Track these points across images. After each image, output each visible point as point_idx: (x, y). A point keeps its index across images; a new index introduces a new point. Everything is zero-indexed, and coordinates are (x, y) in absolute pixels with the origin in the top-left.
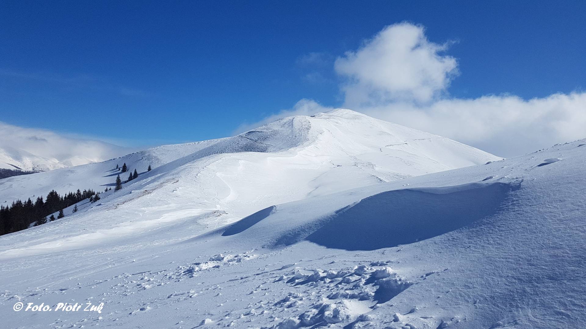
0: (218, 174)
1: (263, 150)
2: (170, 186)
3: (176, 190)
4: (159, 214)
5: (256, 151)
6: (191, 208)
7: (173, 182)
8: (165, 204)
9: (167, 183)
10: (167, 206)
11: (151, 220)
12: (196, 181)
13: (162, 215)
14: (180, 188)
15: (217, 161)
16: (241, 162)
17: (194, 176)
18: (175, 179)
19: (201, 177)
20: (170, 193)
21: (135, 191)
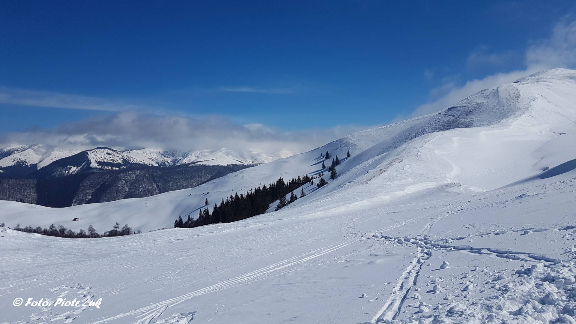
0: (437, 152)
1: (469, 125)
2: (397, 165)
3: (405, 168)
4: (403, 186)
6: (426, 182)
7: (399, 162)
8: (404, 179)
9: (394, 163)
13: (406, 188)
14: (408, 166)
15: (431, 140)
16: (454, 139)
17: (415, 155)
18: (400, 159)
19: (422, 156)
20: (402, 170)
21: (371, 170)
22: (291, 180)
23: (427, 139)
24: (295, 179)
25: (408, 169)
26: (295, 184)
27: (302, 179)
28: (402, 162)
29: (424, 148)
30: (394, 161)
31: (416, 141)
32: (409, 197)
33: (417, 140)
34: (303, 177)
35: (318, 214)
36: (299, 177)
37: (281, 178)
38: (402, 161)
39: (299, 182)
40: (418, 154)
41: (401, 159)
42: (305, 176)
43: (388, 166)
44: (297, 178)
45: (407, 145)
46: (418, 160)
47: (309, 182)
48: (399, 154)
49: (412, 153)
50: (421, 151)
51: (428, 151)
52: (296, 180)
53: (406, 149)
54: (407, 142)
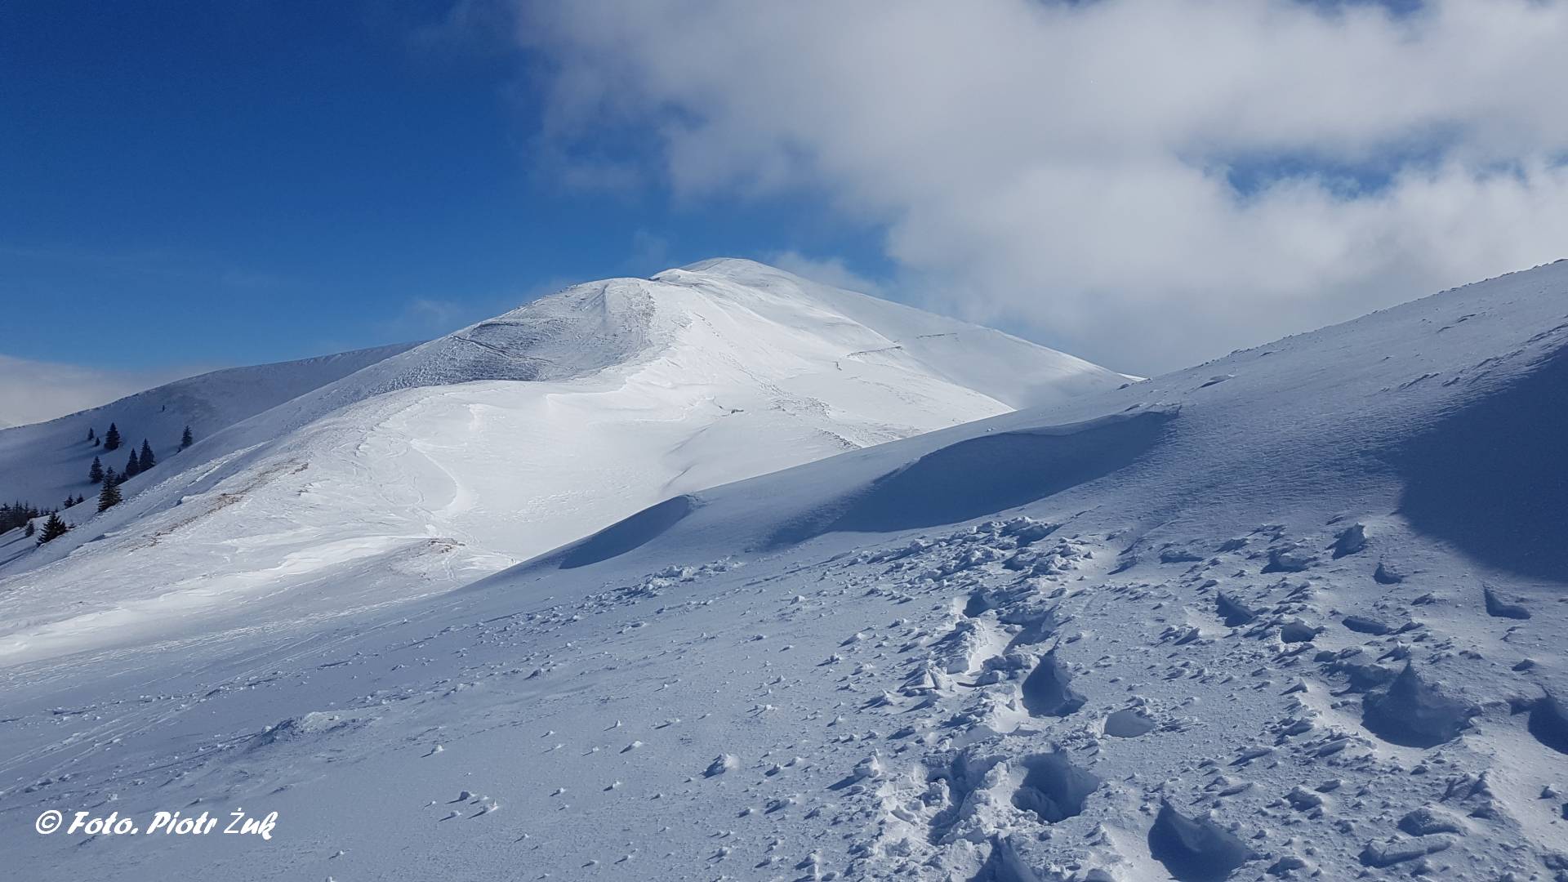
0: (416, 444)
1: (527, 375)
3: (307, 491)
4: (277, 553)
5: (507, 378)
6: (359, 536)
8: (288, 529)
9: (276, 474)
10: (291, 533)
11: (258, 570)
12: (359, 464)
13: (285, 557)
14: (316, 485)
15: (408, 409)
16: (475, 409)
17: (348, 451)
18: (298, 461)
19: (369, 453)
21: (192, 497)
23: (397, 406)
25: (312, 496)
28: (304, 471)
29: (380, 430)
33: (367, 406)
38: (305, 467)
40: (360, 448)
41: (302, 461)
43: (251, 484)
46: (356, 466)
47: (18, 528)
48: (300, 446)
49: (340, 443)
50: (368, 440)
51: (392, 439)
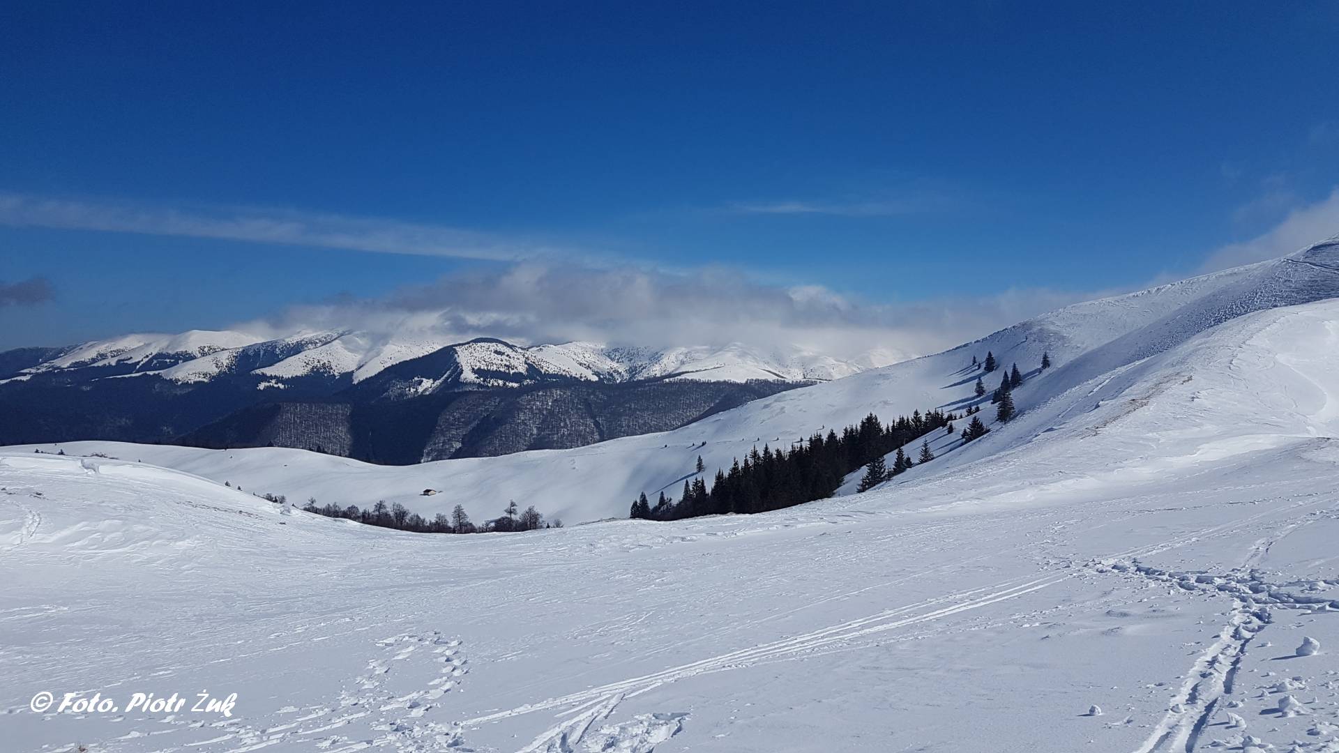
0: (1281, 358)
3: (1198, 398)
4: (1191, 444)
6: (1252, 434)
9: (1168, 385)
11: (1180, 456)
12: (1234, 376)
13: (1198, 448)
14: (1203, 392)
15: (1268, 328)
16: (1330, 325)
17: (1223, 365)
18: (1183, 374)
19: (1241, 366)
20: (1188, 404)
21: (1107, 402)
22: (897, 420)
23: (1257, 325)
24: (908, 420)
25: (1204, 400)
26: (906, 431)
27: (923, 419)
28: (1190, 382)
29: (1248, 347)
30: (1168, 379)
31: (1226, 328)
32: (1207, 471)
33: (1230, 327)
34: (927, 414)
35: (964, 506)
36: (916, 413)
37: (871, 415)
38: (1190, 379)
39: (916, 425)
40: (1233, 362)
41: (1187, 374)
42: (933, 412)
43: (1151, 392)
44: (911, 416)
45: (1203, 340)
46: (1232, 377)
47: (941, 427)
48: (1182, 362)
49: (1215, 359)
50: (1239, 356)
51: (1260, 355)
52: (910, 420)
53: (1201, 348)
54: (1203, 333)
